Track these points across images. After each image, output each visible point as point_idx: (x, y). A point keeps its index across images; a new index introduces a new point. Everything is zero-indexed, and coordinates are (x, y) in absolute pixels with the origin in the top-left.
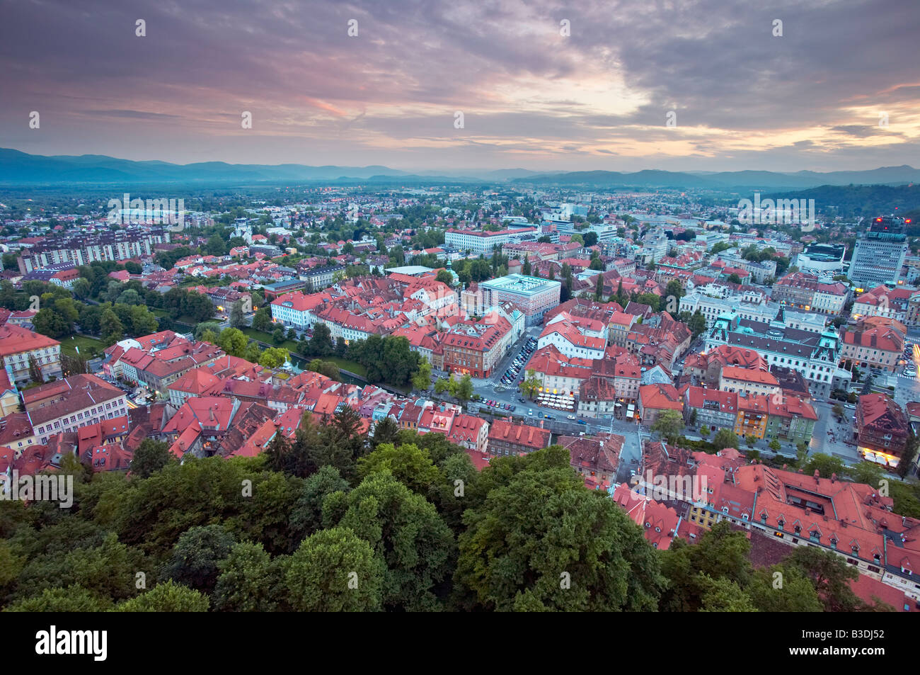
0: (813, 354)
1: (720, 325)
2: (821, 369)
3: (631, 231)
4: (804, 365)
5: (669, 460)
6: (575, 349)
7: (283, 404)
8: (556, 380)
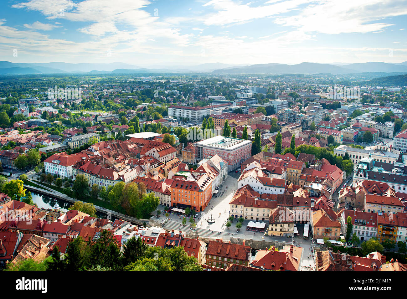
1: (362, 167)
6: (264, 187)
7: (55, 235)
8: (252, 210)
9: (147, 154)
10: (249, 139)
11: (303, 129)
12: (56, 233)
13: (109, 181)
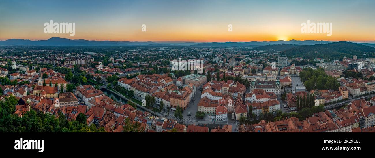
0: (275, 87)
1: (253, 84)
2: (278, 90)
3: (225, 59)
4: (274, 90)
5: (247, 130)
6: (213, 97)
7: (118, 114)
8: (208, 109)
9: (160, 81)
10: (205, 75)
11: (228, 69)
12: (119, 113)
13: (143, 93)
